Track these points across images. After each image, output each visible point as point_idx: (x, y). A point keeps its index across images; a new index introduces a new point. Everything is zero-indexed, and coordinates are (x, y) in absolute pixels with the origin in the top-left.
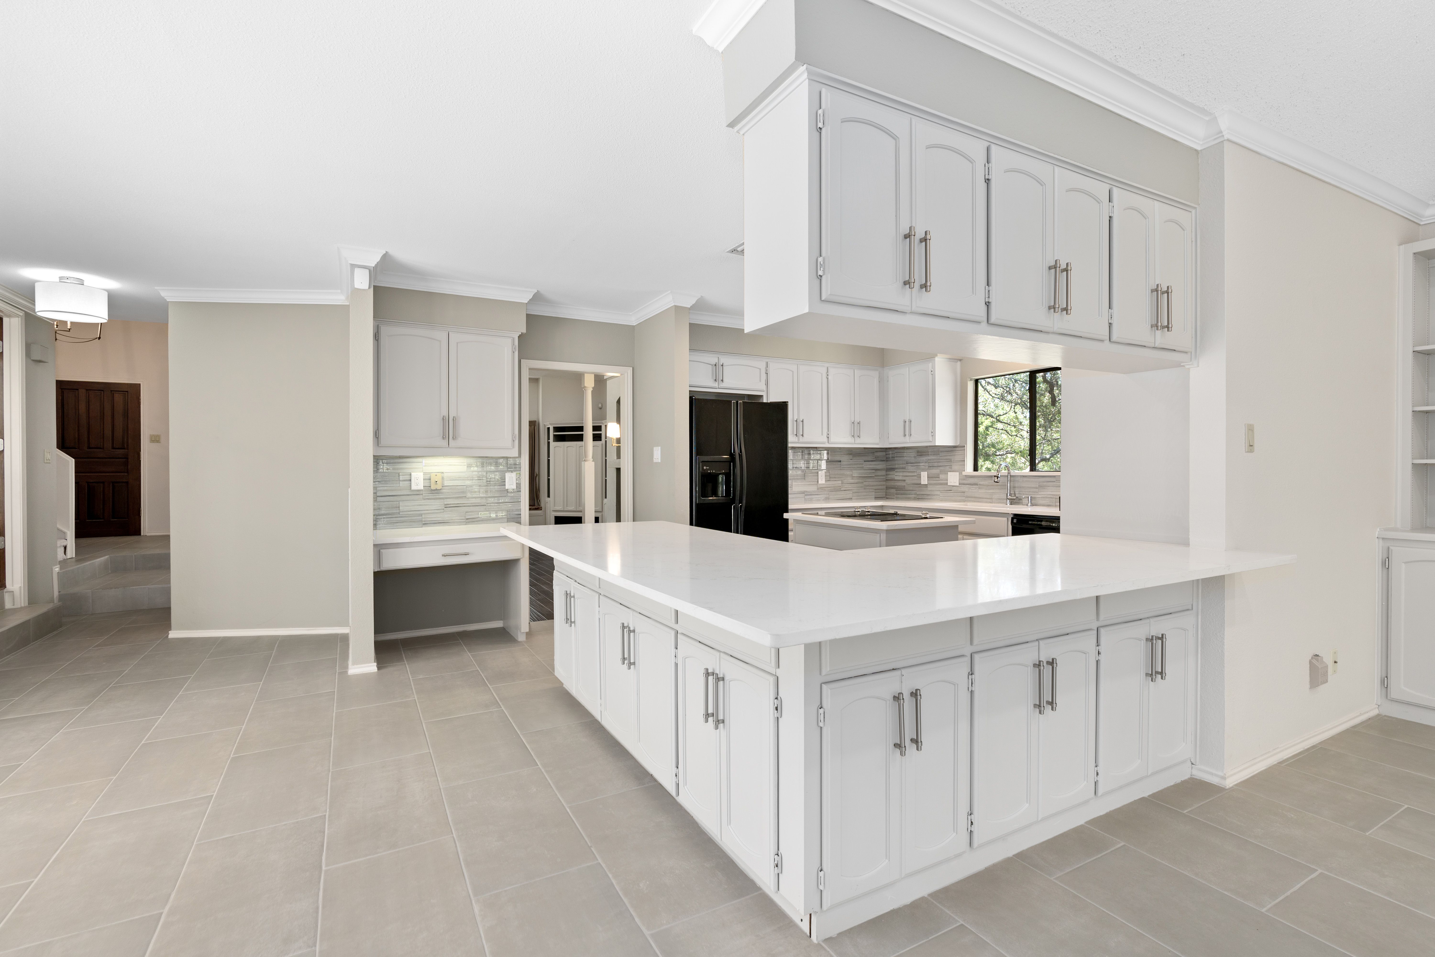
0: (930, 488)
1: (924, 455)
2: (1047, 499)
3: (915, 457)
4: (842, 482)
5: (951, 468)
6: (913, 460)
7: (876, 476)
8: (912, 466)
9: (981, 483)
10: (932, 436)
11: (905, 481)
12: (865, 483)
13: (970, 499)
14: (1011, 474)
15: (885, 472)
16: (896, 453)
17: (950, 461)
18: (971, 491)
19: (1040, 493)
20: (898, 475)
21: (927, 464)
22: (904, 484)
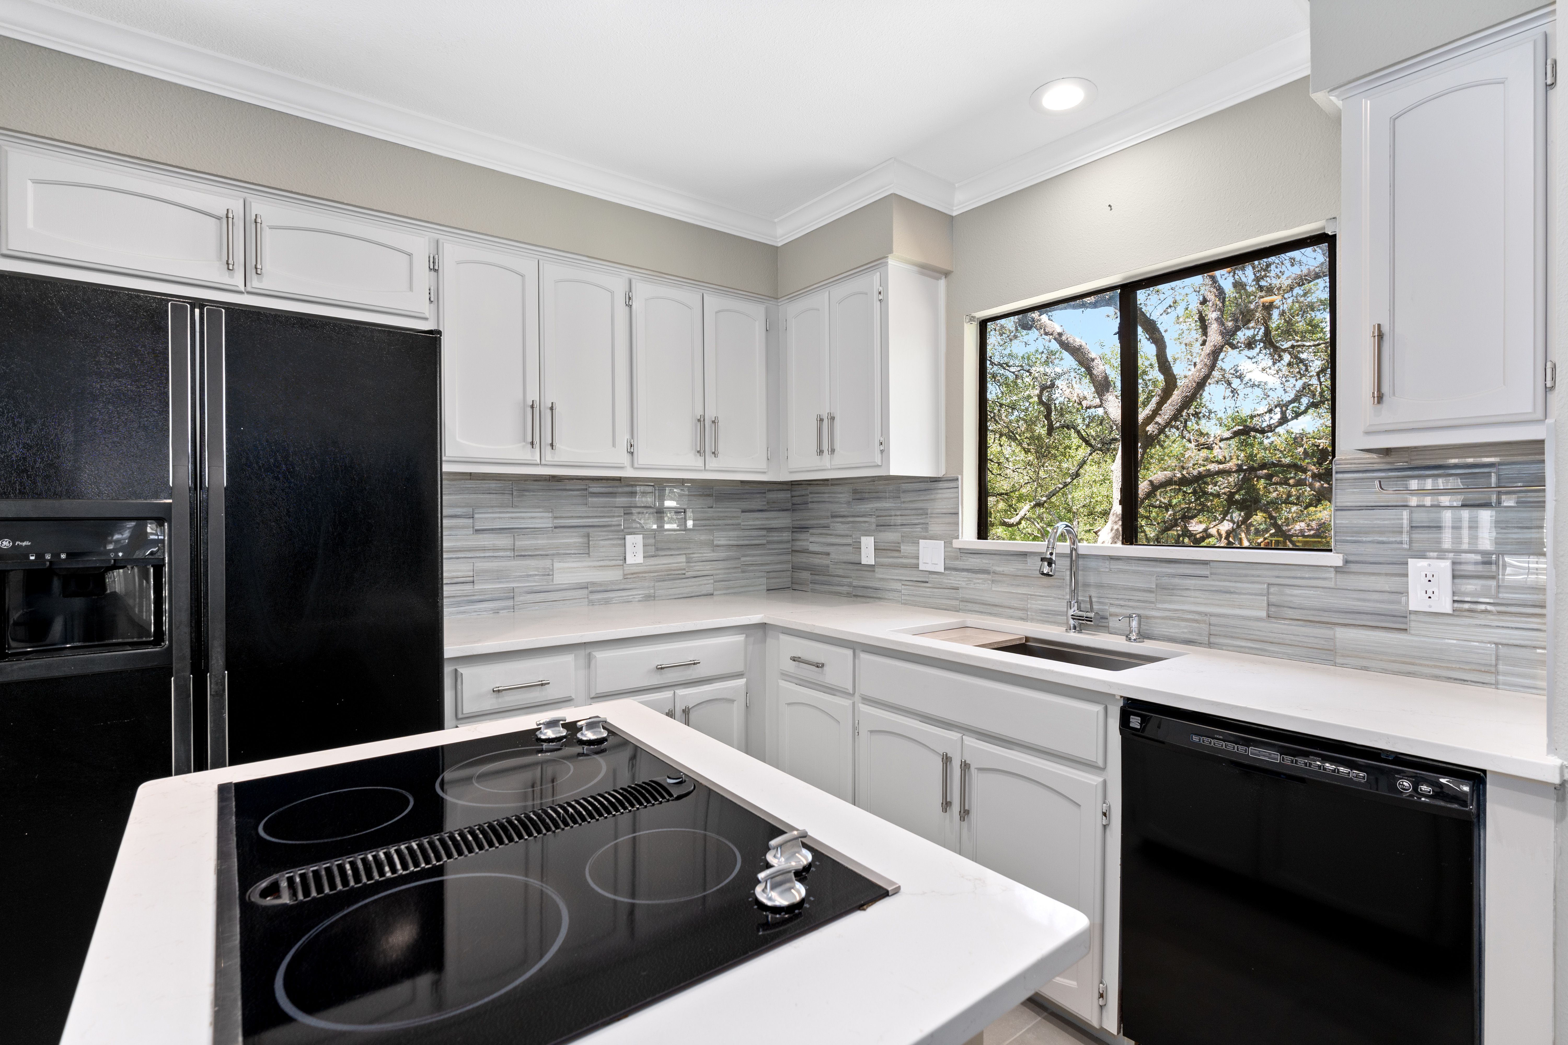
0: (880, 573)
1: (867, 499)
2: (1183, 624)
3: (848, 503)
4: (687, 558)
5: (926, 530)
6: (843, 509)
7: (769, 542)
8: (842, 523)
9: (998, 569)
10: (882, 451)
11: (828, 554)
12: (743, 559)
13: (970, 606)
14: (1081, 552)
15: (790, 534)
16: (811, 493)
17: (924, 513)
18: (972, 586)
19: (1159, 606)
20: (813, 542)
21: (873, 520)
22: (828, 562)
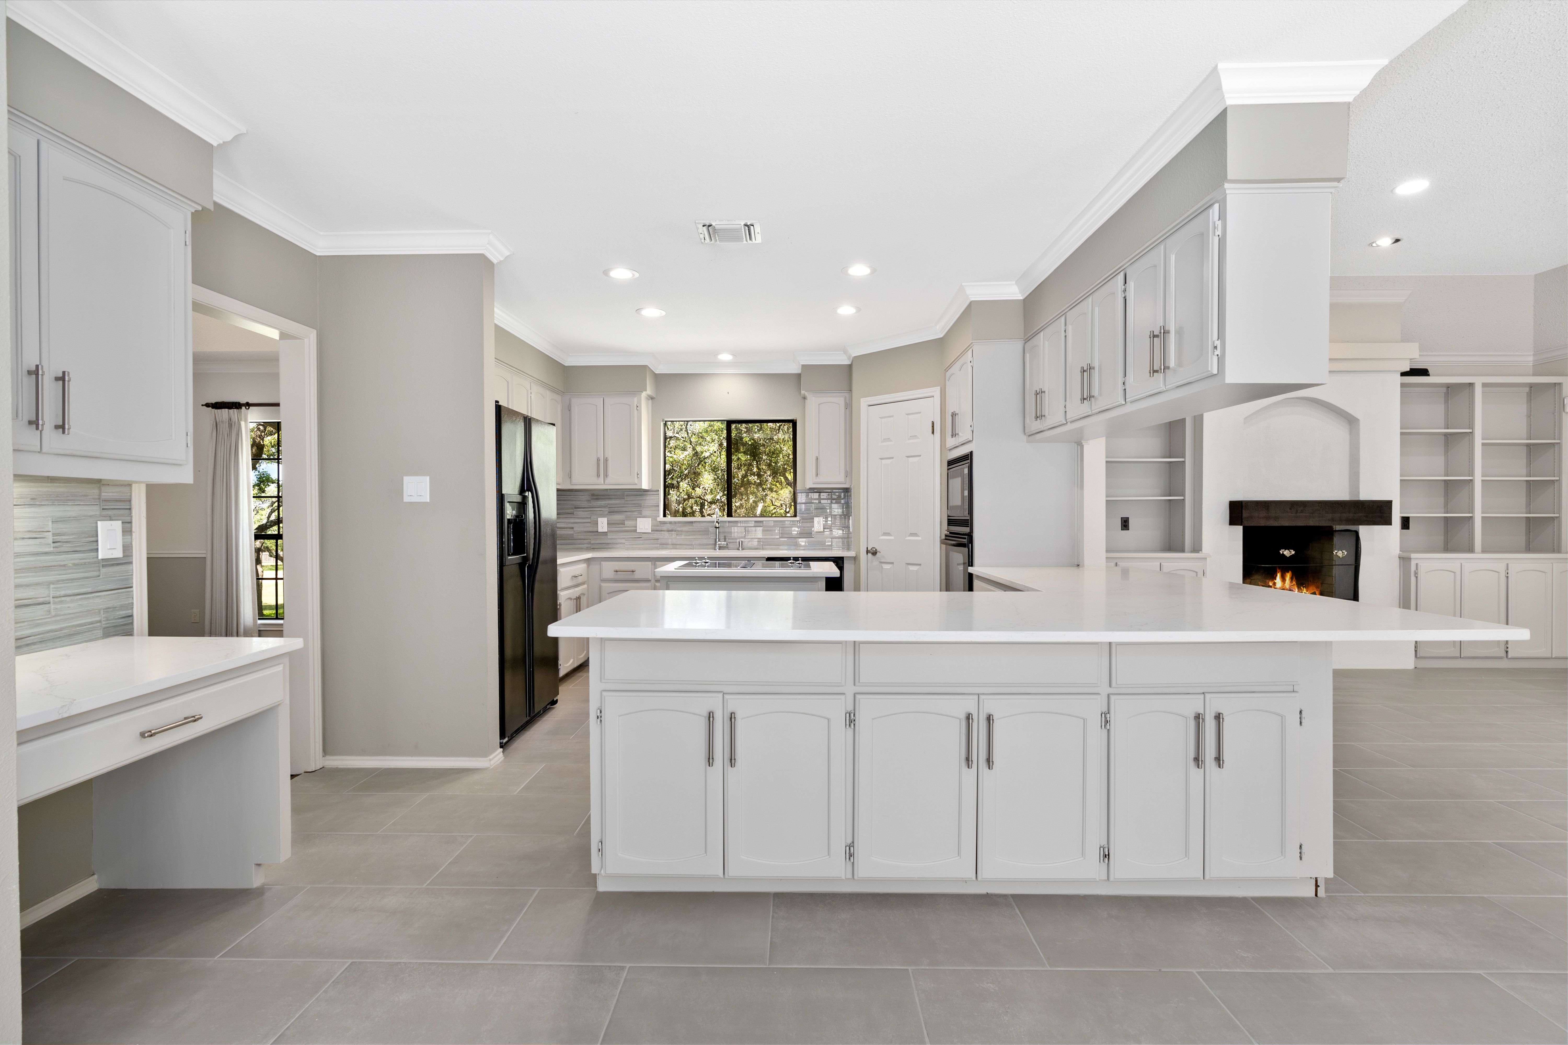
0: (610, 536)
1: (602, 499)
3: (588, 501)
5: (641, 514)
6: (585, 504)
8: (584, 511)
10: (638, 478)
11: (573, 528)
13: (665, 546)
17: (640, 506)
18: (666, 537)
20: (561, 522)
21: (607, 509)
22: (572, 532)
